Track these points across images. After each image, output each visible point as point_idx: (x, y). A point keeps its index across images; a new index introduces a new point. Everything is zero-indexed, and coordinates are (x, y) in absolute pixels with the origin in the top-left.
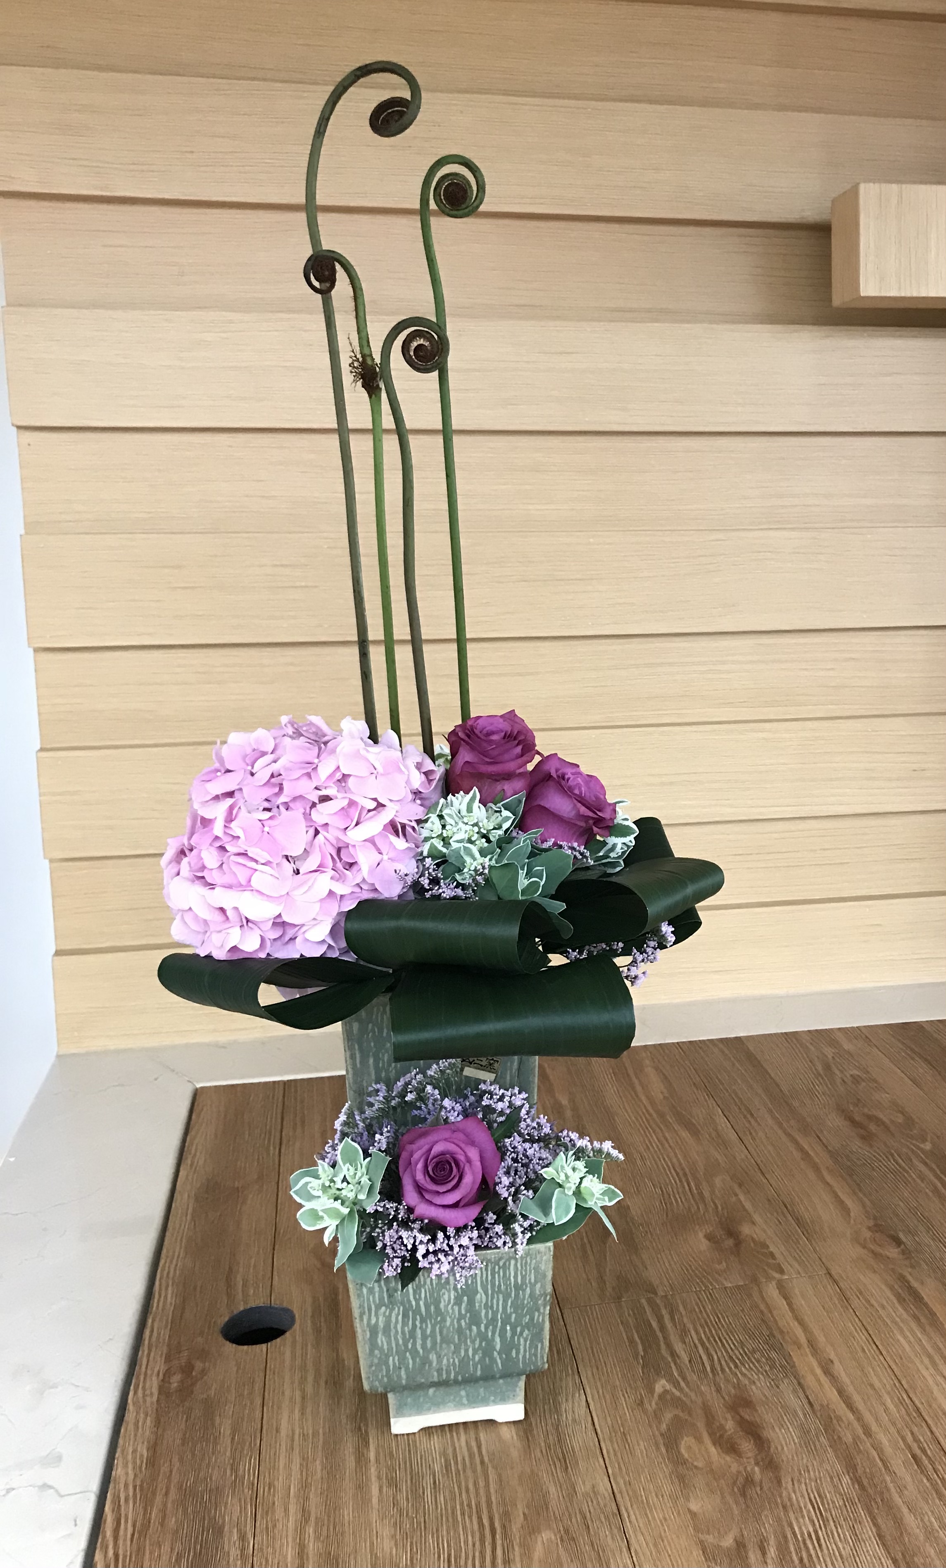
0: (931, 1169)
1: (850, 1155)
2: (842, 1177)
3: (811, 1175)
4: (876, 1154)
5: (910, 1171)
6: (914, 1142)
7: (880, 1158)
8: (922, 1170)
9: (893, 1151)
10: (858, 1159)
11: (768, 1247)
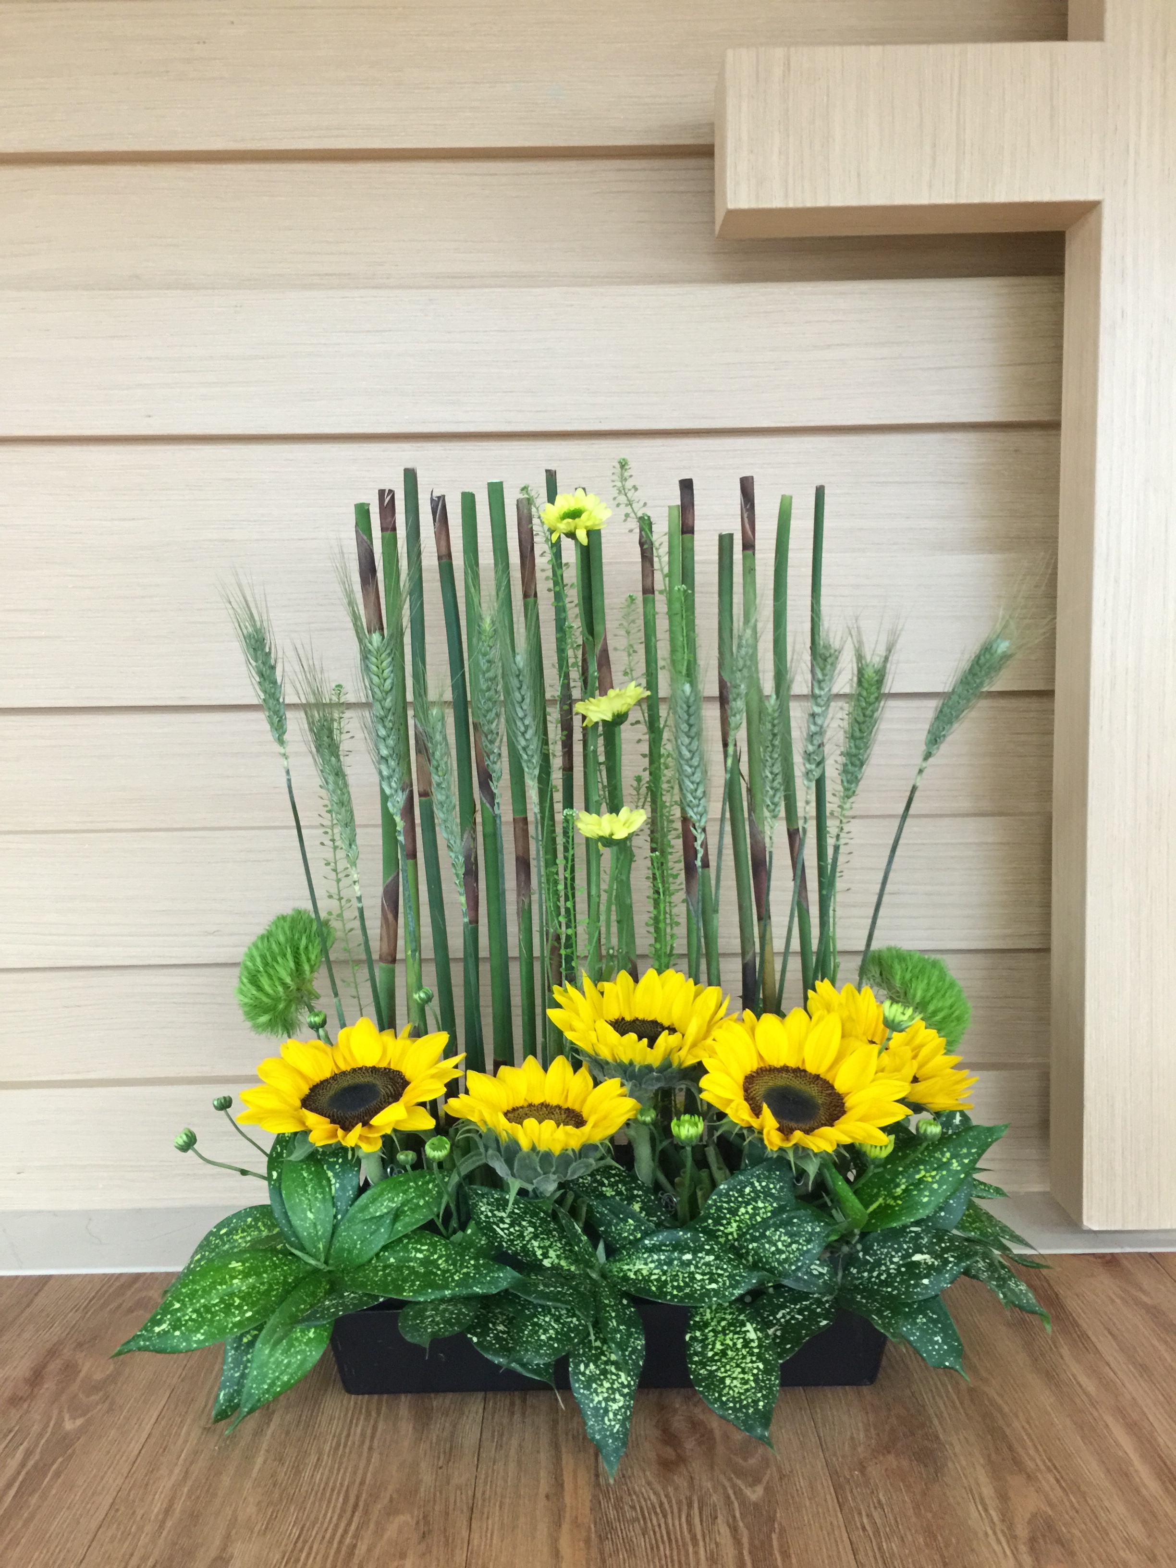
0: (738, 1542)
1: (627, 1498)
2: (588, 1541)
3: (543, 1529)
4: (664, 1500)
5: (701, 1543)
6: (739, 1482)
7: (667, 1506)
8: (723, 1542)
9: (695, 1498)
10: (633, 1507)
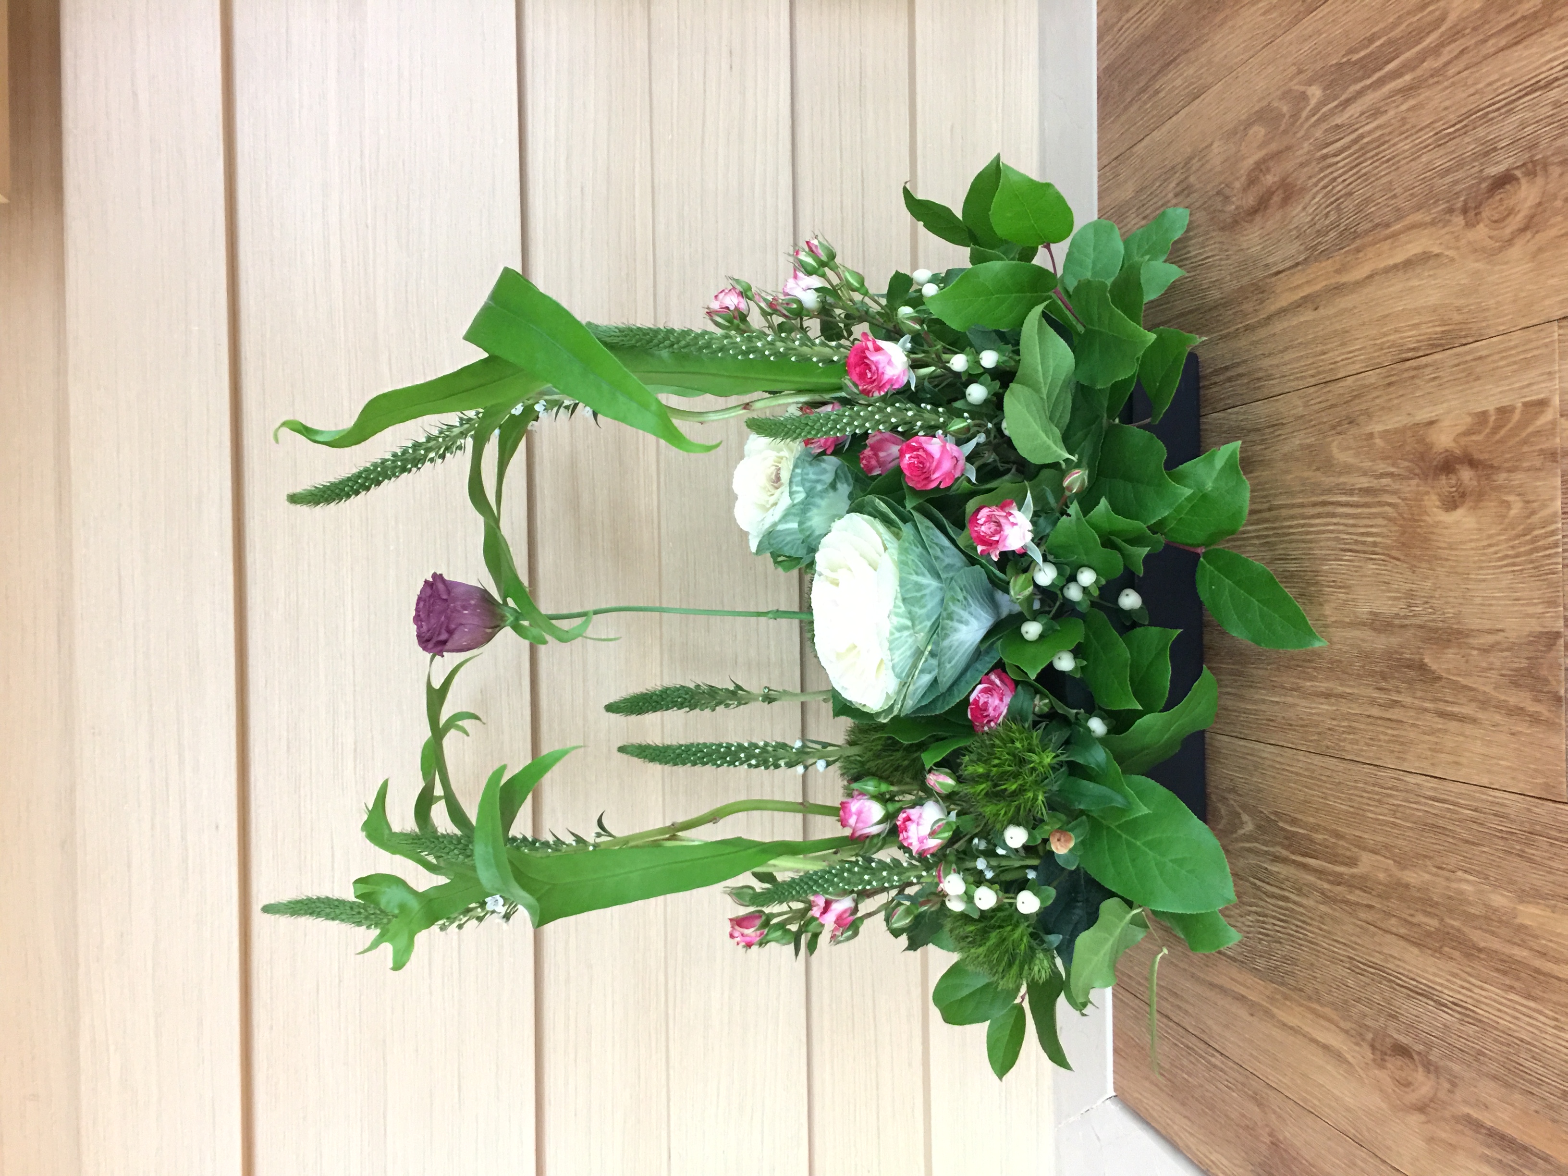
0: (1360, 93)
1: (1318, 227)
2: (1358, 250)
3: (1345, 302)
4: (1321, 185)
5: (1360, 131)
6: (1304, 114)
7: (1326, 180)
8: (1359, 109)
9: (1319, 154)
10: (1327, 215)
11: (1484, 413)
